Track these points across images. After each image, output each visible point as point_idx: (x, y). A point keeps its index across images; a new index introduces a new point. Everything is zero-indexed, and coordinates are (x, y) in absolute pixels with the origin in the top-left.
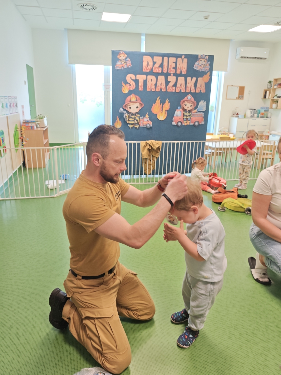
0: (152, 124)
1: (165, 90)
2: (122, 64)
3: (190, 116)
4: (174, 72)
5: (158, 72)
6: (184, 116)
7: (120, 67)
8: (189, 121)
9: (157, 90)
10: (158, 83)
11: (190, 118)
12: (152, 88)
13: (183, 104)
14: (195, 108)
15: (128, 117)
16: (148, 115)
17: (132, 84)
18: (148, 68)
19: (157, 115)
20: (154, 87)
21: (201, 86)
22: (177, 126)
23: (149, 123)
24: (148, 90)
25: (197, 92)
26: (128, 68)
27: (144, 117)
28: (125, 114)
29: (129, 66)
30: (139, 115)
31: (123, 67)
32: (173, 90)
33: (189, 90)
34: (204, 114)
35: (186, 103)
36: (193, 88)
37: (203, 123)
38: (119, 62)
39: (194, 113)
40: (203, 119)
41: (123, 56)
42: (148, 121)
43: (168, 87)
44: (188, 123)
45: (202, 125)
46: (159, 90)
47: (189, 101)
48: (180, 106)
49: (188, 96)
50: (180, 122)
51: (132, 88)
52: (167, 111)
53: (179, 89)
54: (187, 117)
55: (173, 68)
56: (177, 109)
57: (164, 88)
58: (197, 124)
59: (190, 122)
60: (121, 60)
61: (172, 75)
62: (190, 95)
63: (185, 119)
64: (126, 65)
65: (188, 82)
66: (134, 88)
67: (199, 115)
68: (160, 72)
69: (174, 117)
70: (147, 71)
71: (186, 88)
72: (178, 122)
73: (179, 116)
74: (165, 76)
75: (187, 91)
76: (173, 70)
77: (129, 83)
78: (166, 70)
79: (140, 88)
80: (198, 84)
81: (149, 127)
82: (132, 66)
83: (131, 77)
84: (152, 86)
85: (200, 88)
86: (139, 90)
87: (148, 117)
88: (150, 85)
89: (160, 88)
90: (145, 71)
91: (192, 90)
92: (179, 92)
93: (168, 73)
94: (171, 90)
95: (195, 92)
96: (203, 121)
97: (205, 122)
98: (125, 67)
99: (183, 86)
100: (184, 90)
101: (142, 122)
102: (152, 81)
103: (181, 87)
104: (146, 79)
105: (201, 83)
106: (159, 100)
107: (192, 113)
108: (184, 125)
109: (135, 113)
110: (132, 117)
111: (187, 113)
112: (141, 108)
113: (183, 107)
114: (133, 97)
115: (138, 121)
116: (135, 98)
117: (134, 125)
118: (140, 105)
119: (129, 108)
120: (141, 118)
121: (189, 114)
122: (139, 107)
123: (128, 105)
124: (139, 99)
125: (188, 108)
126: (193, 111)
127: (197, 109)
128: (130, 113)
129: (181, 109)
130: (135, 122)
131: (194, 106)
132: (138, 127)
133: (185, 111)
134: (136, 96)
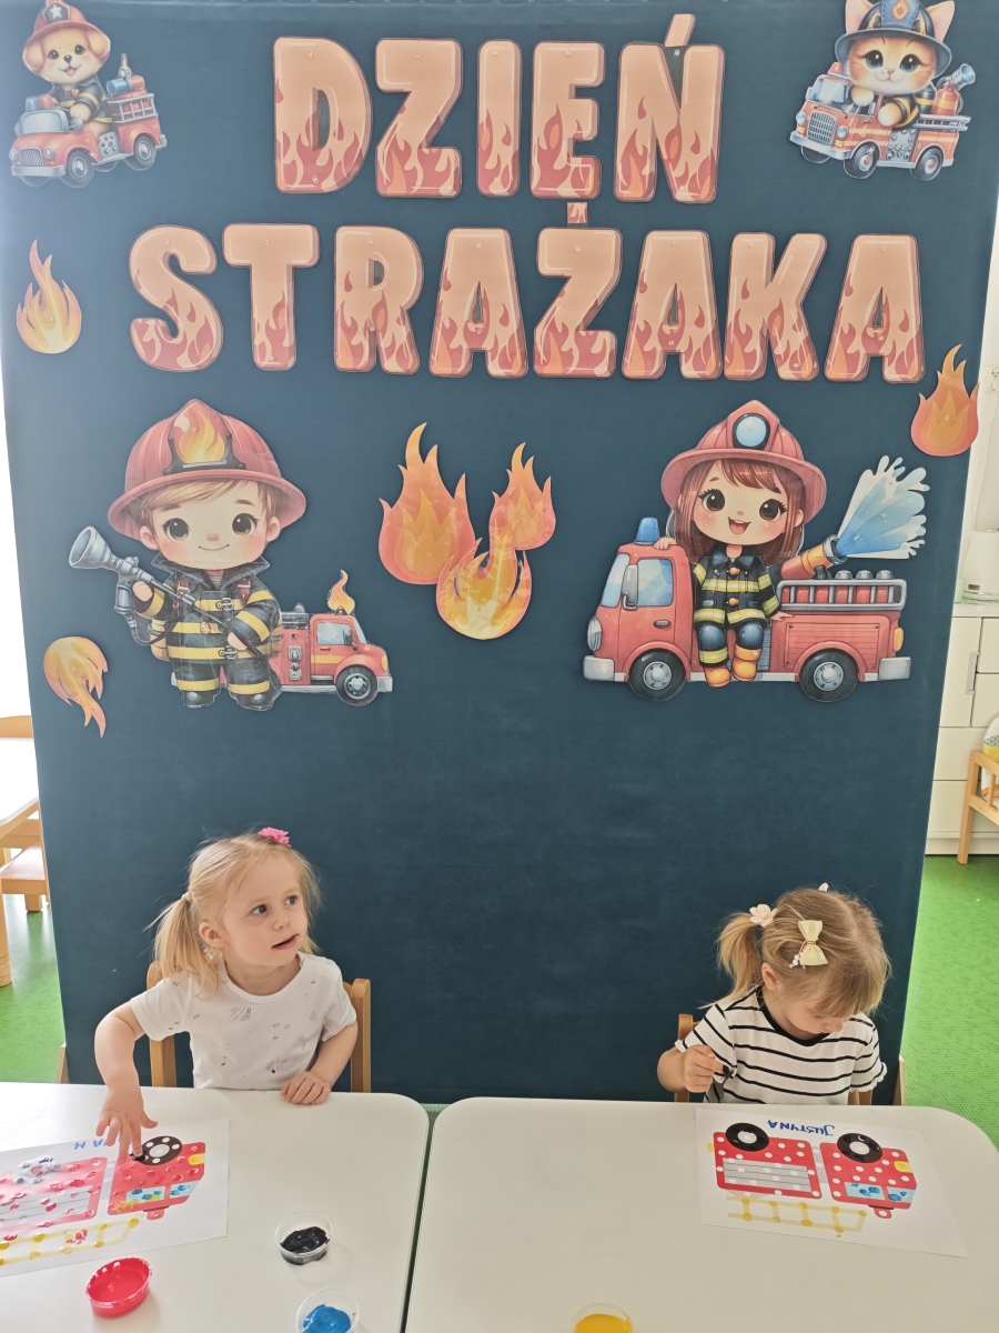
0: (393, 671)
1: (517, 369)
2: (70, 126)
4: (589, 189)
5: (430, 190)
6: (698, 606)
8: (751, 647)
9: (440, 366)
10: (443, 295)
11: (764, 624)
12: (384, 344)
13: (693, 493)
14: (808, 526)
15: (158, 603)
16: (348, 589)
17: (192, 316)
18: (322, 160)
19: (431, 590)
20: (400, 333)
21: (877, 321)
22: (634, 687)
23: (360, 660)
24: (344, 361)
25: (836, 370)
26: (132, 159)
27: (311, 610)
28: (134, 579)
29: (143, 148)
30: (263, 595)
31: (82, 152)
32: (598, 358)
33: (749, 359)
34: (902, 583)
35: (717, 480)
36: (793, 338)
37: (896, 668)
38: (40, 108)
39: (801, 573)
40: (899, 634)
41: (79, 50)
42: (349, 640)
43: (540, 332)
44: (745, 670)
45: (880, 684)
46: (463, 367)
47: (751, 462)
48: (661, 512)
49: (733, 416)
50: (659, 654)
51: (193, 358)
52: (533, 557)
53: (653, 343)
54: (728, 609)
55: (580, 148)
56: (632, 537)
57: (503, 343)
58: (830, 674)
59: (756, 662)
60: (59, 92)
61: (578, 211)
62: (755, 405)
63: (710, 632)
64: (111, 134)
65: (745, 284)
66: (215, 355)
67: (851, 591)
68: (447, 189)
69: (600, 609)
70: (312, 183)
71: (727, 340)
72: (643, 659)
73: (654, 600)
74: (510, 233)
75: (729, 372)
76: (577, 169)
77: (161, 306)
78: (508, 166)
79: (263, 345)
80: (848, 295)
81: (360, 693)
82: (165, 144)
83: (174, 251)
84: (379, 327)
85: (865, 334)
86: (254, 364)
87: (349, 611)
88: (369, 315)
89: (465, 347)
90: (301, 183)
91: (786, 358)
92: (657, 377)
93: (535, 193)
94: (570, 366)
95: (814, 379)
96: (894, 654)
97: (912, 660)
98: (106, 153)
99: (700, 322)
100: (707, 356)
101: (295, 656)
102: (377, 279)
103: (671, 330)
104: (319, 261)
105: (878, 292)
106: (424, 455)
107: (784, 576)
108: (705, 685)
109: (229, 573)
110: (197, 604)
111: (728, 574)
112: (283, 531)
113: (693, 523)
114: (198, 430)
115: (263, 639)
116: (219, 437)
117: (224, 680)
118: (265, 498)
119: (165, 531)
120: (283, 620)
121: (752, 587)
122: (256, 524)
123: (156, 499)
124: (255, 451)
125: (741, 528)
126: (789, 559)
127: (828, 536)
128: (180, 572)
129: (665, 541)
130: (233, 655)
131: (796, 513)
132: (258, 697)
133: (706, 562)
134: (225, 417)
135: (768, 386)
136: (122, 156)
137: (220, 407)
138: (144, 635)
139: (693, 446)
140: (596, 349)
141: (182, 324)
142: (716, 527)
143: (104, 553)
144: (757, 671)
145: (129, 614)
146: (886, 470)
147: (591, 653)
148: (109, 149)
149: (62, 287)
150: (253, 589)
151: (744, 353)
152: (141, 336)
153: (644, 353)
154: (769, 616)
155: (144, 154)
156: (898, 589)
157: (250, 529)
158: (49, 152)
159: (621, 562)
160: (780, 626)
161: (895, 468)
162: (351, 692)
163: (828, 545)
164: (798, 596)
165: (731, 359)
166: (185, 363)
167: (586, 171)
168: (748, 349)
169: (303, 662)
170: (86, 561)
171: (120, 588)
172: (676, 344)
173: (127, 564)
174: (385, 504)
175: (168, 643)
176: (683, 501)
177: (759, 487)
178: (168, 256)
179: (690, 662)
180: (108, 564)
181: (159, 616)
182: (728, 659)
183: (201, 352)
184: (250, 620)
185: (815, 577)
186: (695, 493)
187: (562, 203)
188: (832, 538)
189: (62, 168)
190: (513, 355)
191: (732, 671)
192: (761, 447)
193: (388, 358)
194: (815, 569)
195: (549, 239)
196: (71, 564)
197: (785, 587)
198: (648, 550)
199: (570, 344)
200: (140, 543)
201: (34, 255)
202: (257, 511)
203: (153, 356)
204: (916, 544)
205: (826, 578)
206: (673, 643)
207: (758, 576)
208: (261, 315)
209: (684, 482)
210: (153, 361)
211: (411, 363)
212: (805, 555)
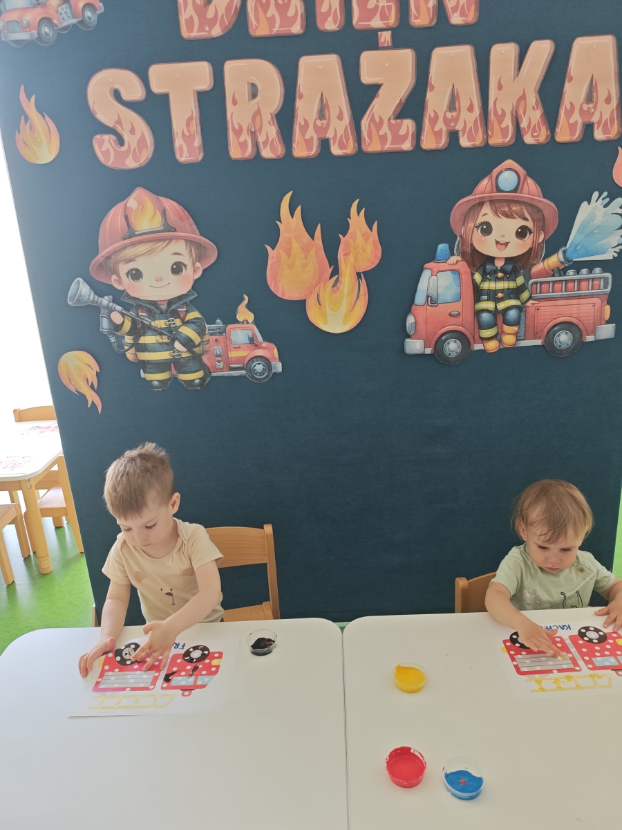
0: (281, 359)
1: (350, 149)
3: (516, 293)
4: (392, 20)
5: (284, 31)
6: (477, 299)
7: (28, 27)
8: (512, 325)
9: (300, 151)
10: (299, 103)
11: (520, 309)
12: (261, 139)
13: (471, 225)
14: (547, 242)
15: (127, 325)
16: (249, 307)
17: (132, 131)
18: (210, 14)
19: (303, 303)
20: (271, 131)
21: (589, 98)
22: (437, 356)
23: (260, 352)
24: (235, 153)
25: (563, 136)
26: (81, 22)
28: (111, 310)
29: (88, 14)
30: (194, 315)
31: (47, 20)
32: (405, 138)
33: (504, 132)
34: (609, 275)
35: (487, 215)
36: (533, 115)
37: (607, 331)
39: (544, 273)
40: (608, 308)
42: (252, 340)
43: (365, 122)
44: (509, 340)
45: (597, 342)
46: (314, 151)
47: (509, 202)
49: (496, 171)
50: (454, 334)
51: (136, 159)
52: (369, 277)
53: (440, 125)
54: (497, 300)
56: (432, 257)
57: (340, 132)
58: (564, 338)
59: (516, 334)
61: (385, 37)
62: (509, 163)
63: (485, 317)
64: (66, 5)
65: (500, 80)
66: (150, 156)
67: (576, 283)
68: (297, 29)
69: (414, 307)
70: (205, 31)
71: (489, 119)
72: (443, 338)
73: (449, 298)
74: (341, 57)
75: (491, 142)
76: (383, 7)
77: (111, 125)
78: (336, 9)
79: (181, 147)
80: (569, 82)
81: (262, 374)
82: (102, 9)
83: (117, 86)
84: (257, 128)
85: (581, 107)
86: (176, 160)
87: (250, 322)
88: (250, 121)
89: (315, 137)
90: (198, 32)
91: (529, 130)
92: (444, 148)
93: (356, 27)
94: (386, 144)
95: (547, 143)
96: (604, 322)
97: (616, 326)
98: (64, 19)
99: (471, 109)
100: (477, 132)
101: (218, 353)
102: (254, 95)
103: (452, 116)
104: (214, 86)
105: (590, 77)
106: (292, 213)
107: (532, 276)
108: (483, 352)
109: (170, 302)
110: (153, 323)
111: (497, 278)
112: (204, 271)
113: (472, 245)
114: (143, 208)
115: (197, 344)
116: (157, 211)
117: (174, 372)
118: (191, 251)
119: (128, 277)
120: (209, 330)
121: (512, 285)
122: (186, 268)
123: (120, 257)
124: (182, 220)
125: (503, 246)
126: (535, 264)
127: (560, 247)
128: (140, 304)
129: (454, 259)
130: (179, 355)
131: (540, 234)
132: (197, 381)
133: (481, 270)
134: (160, 197)
135: (517, 150)
136: (74, 21)
137: (157, 191)
138: (121, 346)
139: (470, 193)
140: (402, 132)
141: (126, 137)
142: (486, 246)
143: (89, 296)
144: (517, 340)
145: (110, 333)
146: (596, 201)
147: (409, 337)
148: (65, 17)
149: (44, 117)
150: (187, 312)
151: (500, 128)
152: (100, 148)
153: (434, 132)
154: (524, 303)
155: (89, 18)
156: (606, 279)
157: (182, 271)
158: (25, 22)
159: (426, 275)
160: (531, 310)
161: (603, 199)
162: (256, 374)
163: (560, 253)
164: (542, 289)
165: (492, 133)
166: (131, 164)
167: (389, 8)
168: (503, 125)
169: (224, 356)
170: (78, 300)
171: (102, 317)
172: (455, 126)
173: (105, 301)
174: (269, 248)
175: (137, 351)
176: (465, 231)
177: (514, 218)
178: (113, 92)
179: (474, 338)
180: (93, 301)
181: (129, 334)
182: (497, 334)
183: (140, 155)
184: (188, 331)
185: (553, 276)
186: (472, 225)
187: (374, 33)
188: (563, 249)
189: (35, 32)
190: (347, 140)
191: (500, 341)
192: (515, 190)
193: (264, 149)
194: (553, 270)
195: (367, 58)
196: (70, 303)
197: (533, 283)
198: (442, 266)
199: (385, 129)
200: (112, 286)
201: (22, 96)
202: (186, 259)
203: (109, 159)
204: (617, 249)
205: (560, 276)
206: (462, 326)
207: (516, 277)
208: (178, 126)
209: (465, 217)
210: (110, 162)
211: (280, 150)
212: (546, 261)
